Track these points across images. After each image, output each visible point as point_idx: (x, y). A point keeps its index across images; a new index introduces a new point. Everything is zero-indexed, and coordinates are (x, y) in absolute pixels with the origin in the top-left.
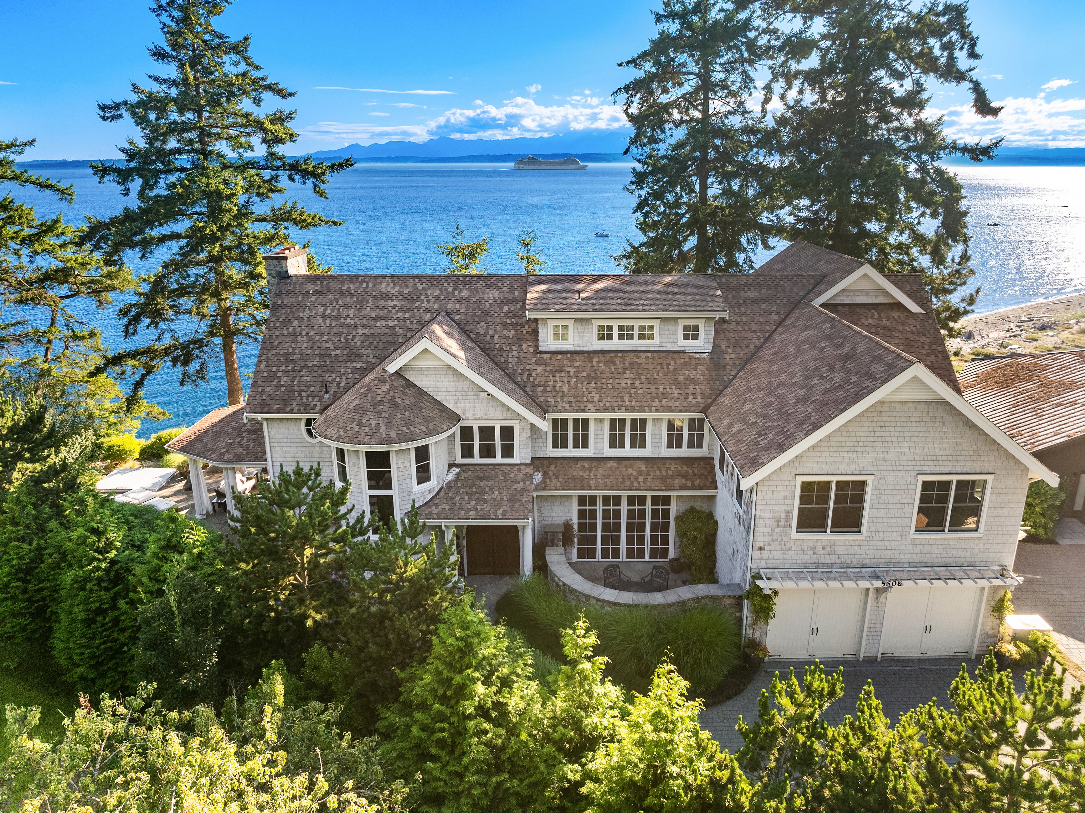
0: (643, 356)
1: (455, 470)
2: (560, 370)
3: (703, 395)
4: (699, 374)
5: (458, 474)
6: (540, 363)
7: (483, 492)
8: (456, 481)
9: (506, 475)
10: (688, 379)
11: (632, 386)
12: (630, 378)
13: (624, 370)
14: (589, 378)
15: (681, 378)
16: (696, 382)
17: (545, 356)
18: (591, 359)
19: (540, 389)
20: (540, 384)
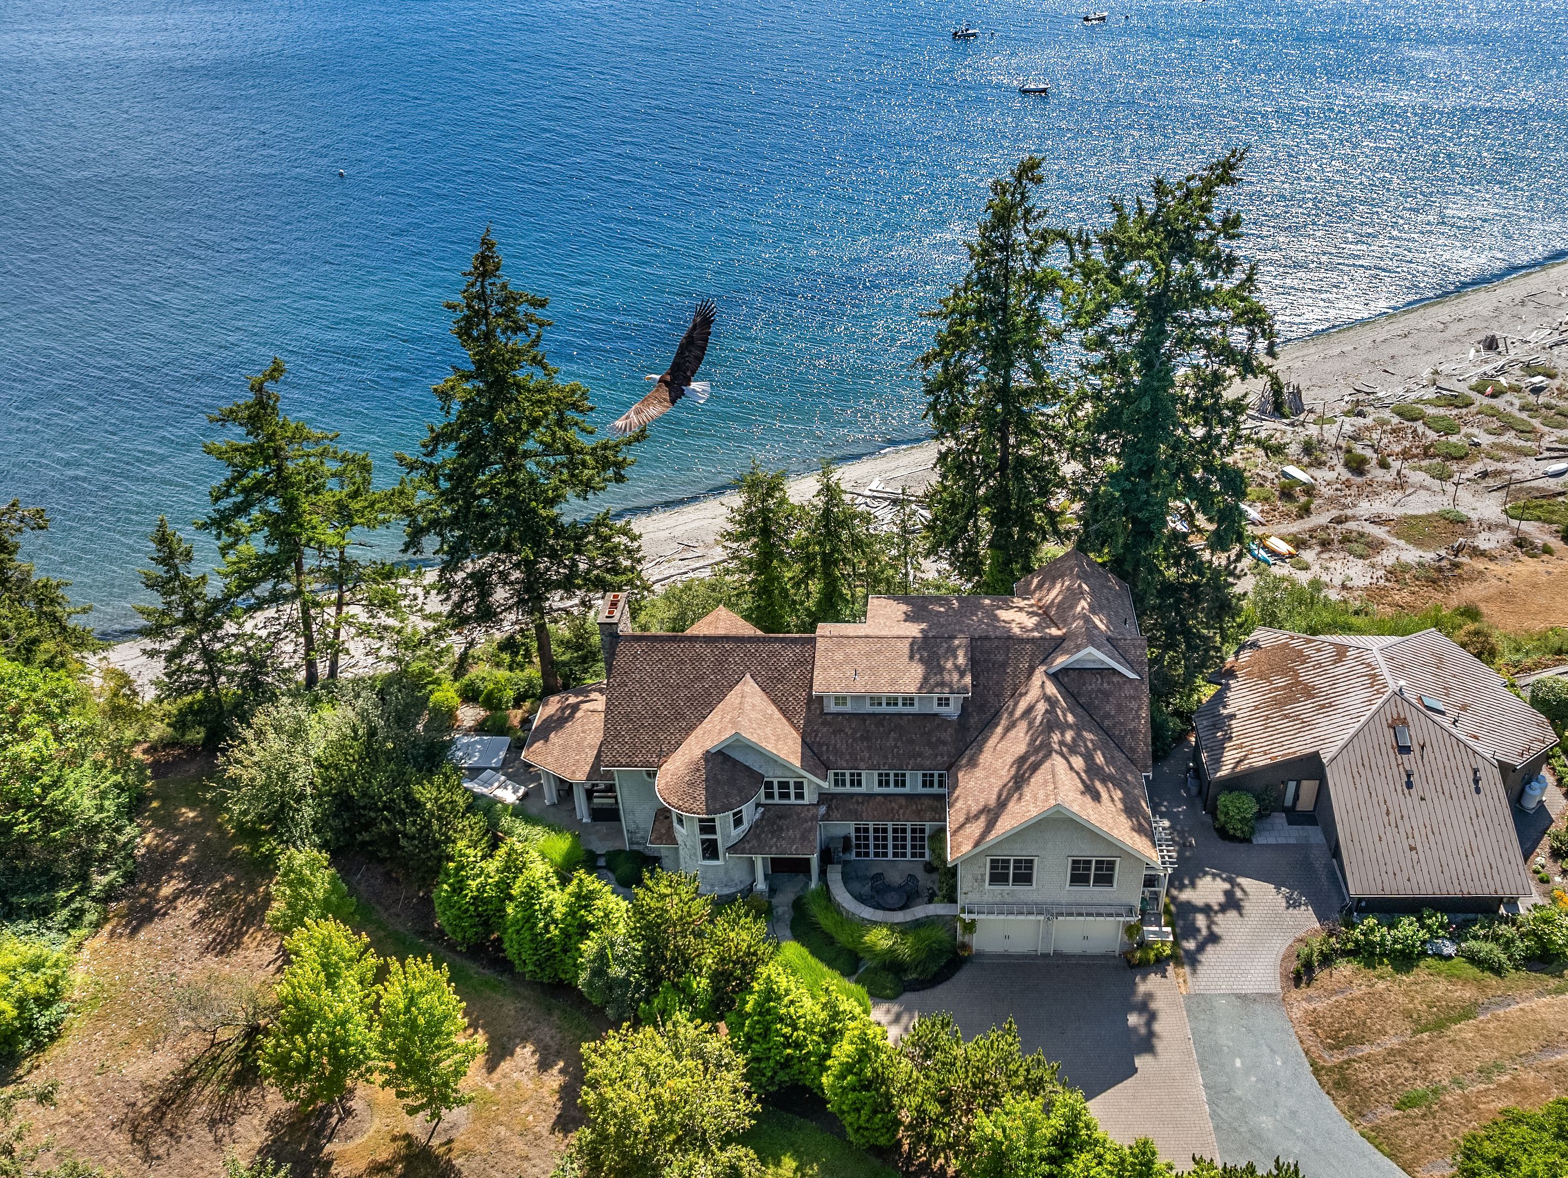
0: (905, 718)
1: (761, 810)
2: (841, 731)
3: (949, 756)
4: (947, 735)
5: (763, 813)
6: (825, 723)
7: (781, 829)
8: (762, 819)
9: (798, 815)
10: (939, 740)
11: (896, 746)
12: (894, 739)
13: (890, 731)
14: (863, 738)
15: (934, 739)
16: (944, 743)
17: (829, 718)
18: (865, 721)
19: (824, 748)
20: (824, 744)
